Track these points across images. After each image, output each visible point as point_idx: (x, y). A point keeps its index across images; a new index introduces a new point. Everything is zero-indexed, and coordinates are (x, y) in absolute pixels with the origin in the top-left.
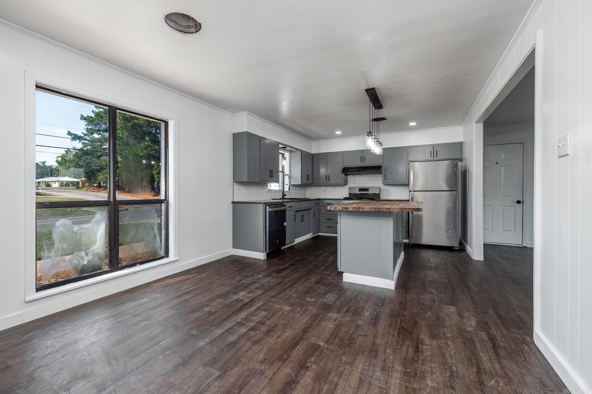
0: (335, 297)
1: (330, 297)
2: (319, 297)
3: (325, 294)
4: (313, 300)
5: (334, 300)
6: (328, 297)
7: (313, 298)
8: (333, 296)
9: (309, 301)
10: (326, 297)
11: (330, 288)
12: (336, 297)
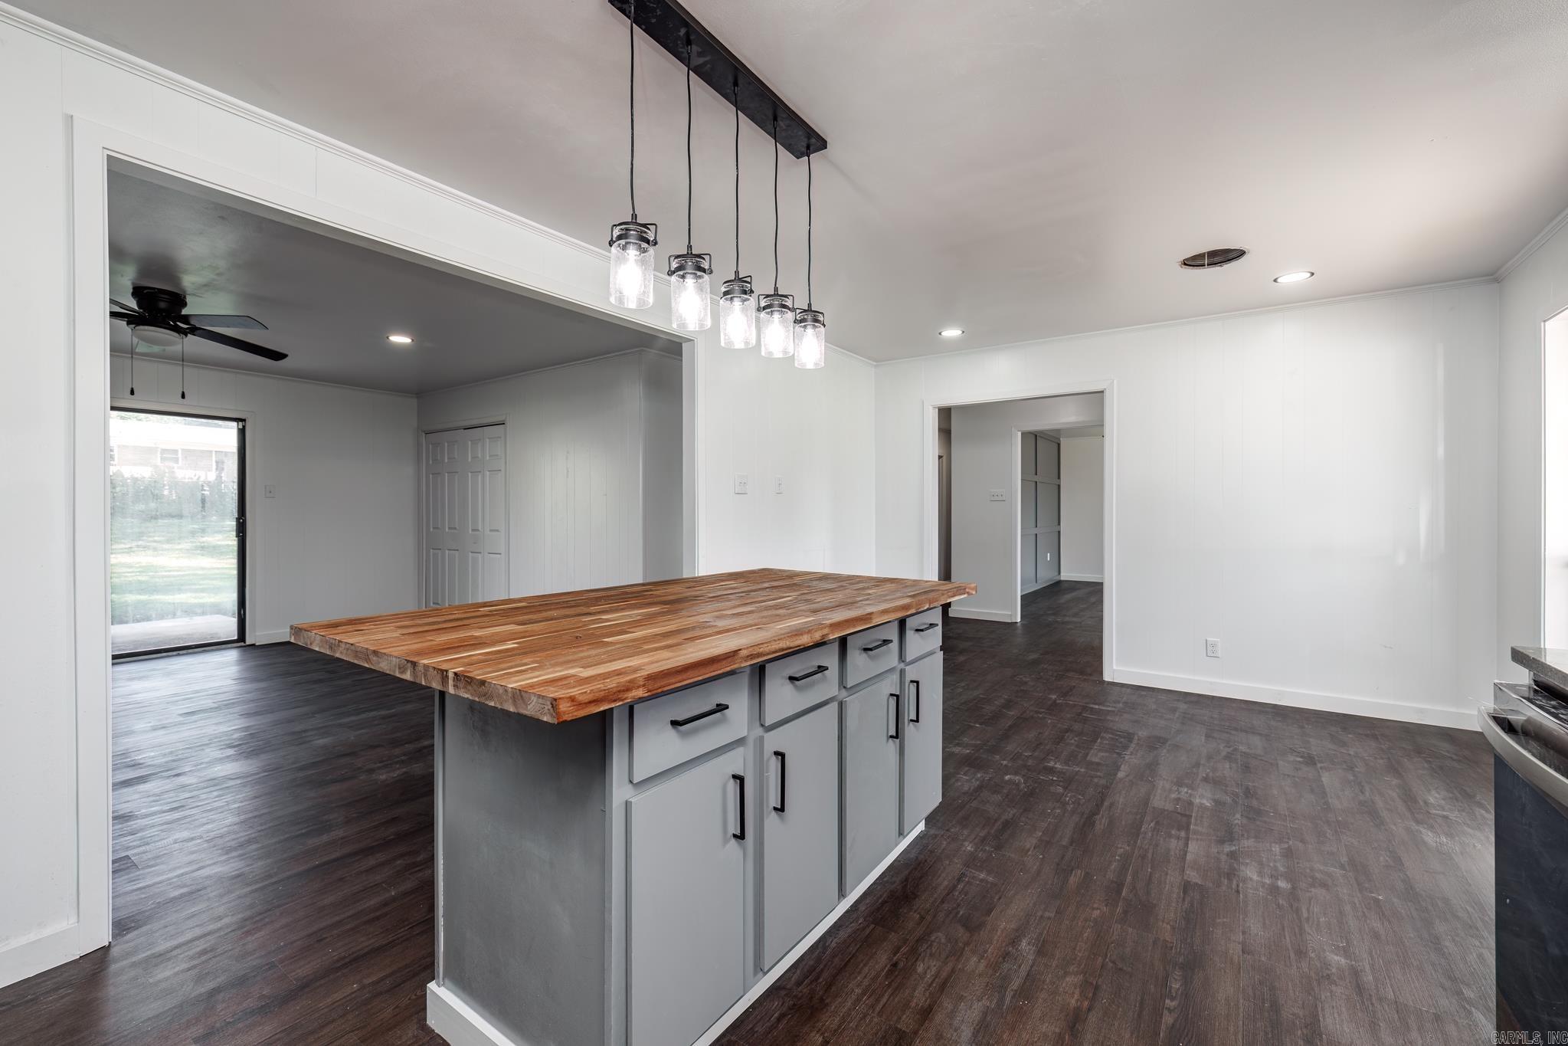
0: (957, 780)
1: (967, 781)
2: (995, 782)
3: (980, 788)
4: (1007, 777)
5: (959, 774)
6: (973, 780)
7: (1008, 781)
8: (959, 784)
9: (1016, 774)
10: (978, 783)
11: (967, 806)
12: (953, 780)
